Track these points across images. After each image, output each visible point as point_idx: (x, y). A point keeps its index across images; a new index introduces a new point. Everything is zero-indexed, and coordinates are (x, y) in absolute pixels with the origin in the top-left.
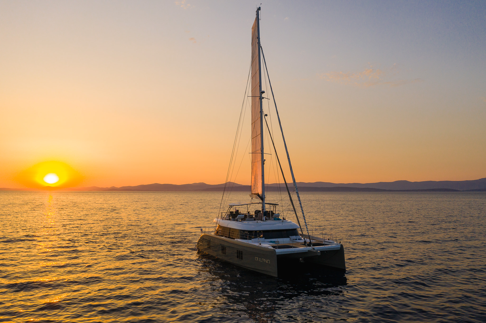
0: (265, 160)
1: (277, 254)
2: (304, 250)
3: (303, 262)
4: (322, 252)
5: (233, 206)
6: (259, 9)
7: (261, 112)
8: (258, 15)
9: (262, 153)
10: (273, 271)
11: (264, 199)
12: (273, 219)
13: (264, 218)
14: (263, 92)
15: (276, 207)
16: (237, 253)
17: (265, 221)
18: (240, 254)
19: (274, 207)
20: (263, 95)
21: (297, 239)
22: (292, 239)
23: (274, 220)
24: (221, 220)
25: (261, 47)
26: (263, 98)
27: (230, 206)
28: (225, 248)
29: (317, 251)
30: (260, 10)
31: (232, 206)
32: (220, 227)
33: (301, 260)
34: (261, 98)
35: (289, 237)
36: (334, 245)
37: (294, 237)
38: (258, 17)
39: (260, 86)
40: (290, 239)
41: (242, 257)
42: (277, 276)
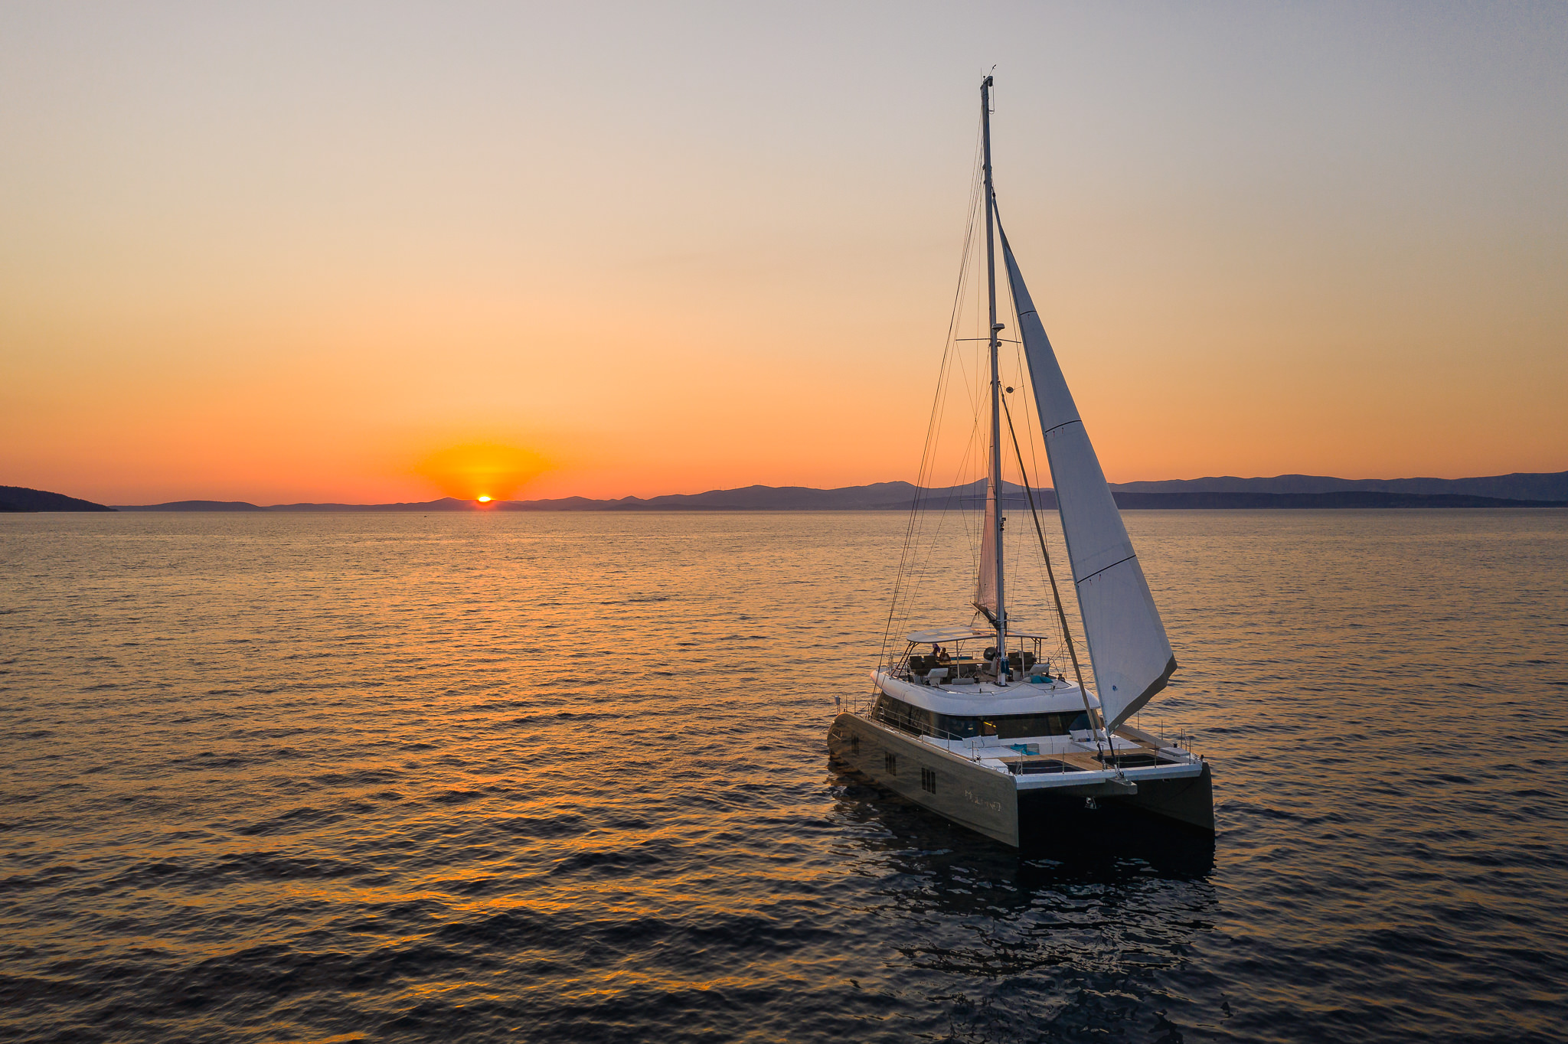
0: (1005, 519)
1: (1019, 788)
2: (1094, 777)
4: (1144, 785)
5: (921, 640)
6: (989, 82)
7: (994, 382)
8: (985, 99)
9: (998, 497)
10: (1007, 830)
11: (1003, 625)
12: (1027, 679)
13: (1002, 677)
14: (1001, 327)
15: (1040, 642)
16: (923, 773)
17: (1006, 685)
18: (929, 778)
19: (1035, 643)
20: (1000, 335)
21: (1092, 739)
22: (1077, 740)
23: (1032, 682)
24: (888, 677)
26: (1000, 343)
27: (911, 641)
28: (894, 760)
29: (1129, 783)
30: (991, 85)
31: (916, 642)
32: (883, 696)
33: (1089, 801)
34: (995, 344)
35: (1070, 734)
36: (1183, 767)
37: (1083, 733)
38: (986, 106)
40: (1071, 738)
41: (934, 784)
42: (1016, 844)
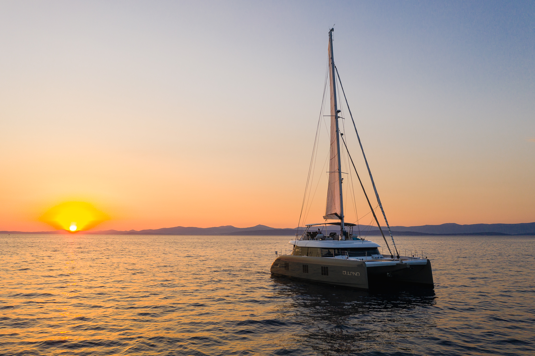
0: (343, 179)
1: (367, 266)
2: (392, 263)
3: (390, 276)
5: (312, 225)
6: (332, 30)
7: (337, 131)
8: (331, 36)
9: (340, 172)
10: (364, 283)
11: (343, 218)
14: (339, 111)
15: (352, 228)
16: (322, 268)
18: (325, 270)
19: (350, 228)
20: (339, 114)
21: (380, 258)
22: (374, 257)
23: (353, 240)
25: (335, 67)
26: (339, 117)
27: (308, 226)
28: (307, 266)
29: (406, 263)
30: (333, 31)
31: (310, 226)
32: (297, 247)
33: (388, 274)
34: (337, 117)
37: (376, 256)
38: (331, 38)
39: (335, 106)
40: (372, 257)
41: (327, 273)
